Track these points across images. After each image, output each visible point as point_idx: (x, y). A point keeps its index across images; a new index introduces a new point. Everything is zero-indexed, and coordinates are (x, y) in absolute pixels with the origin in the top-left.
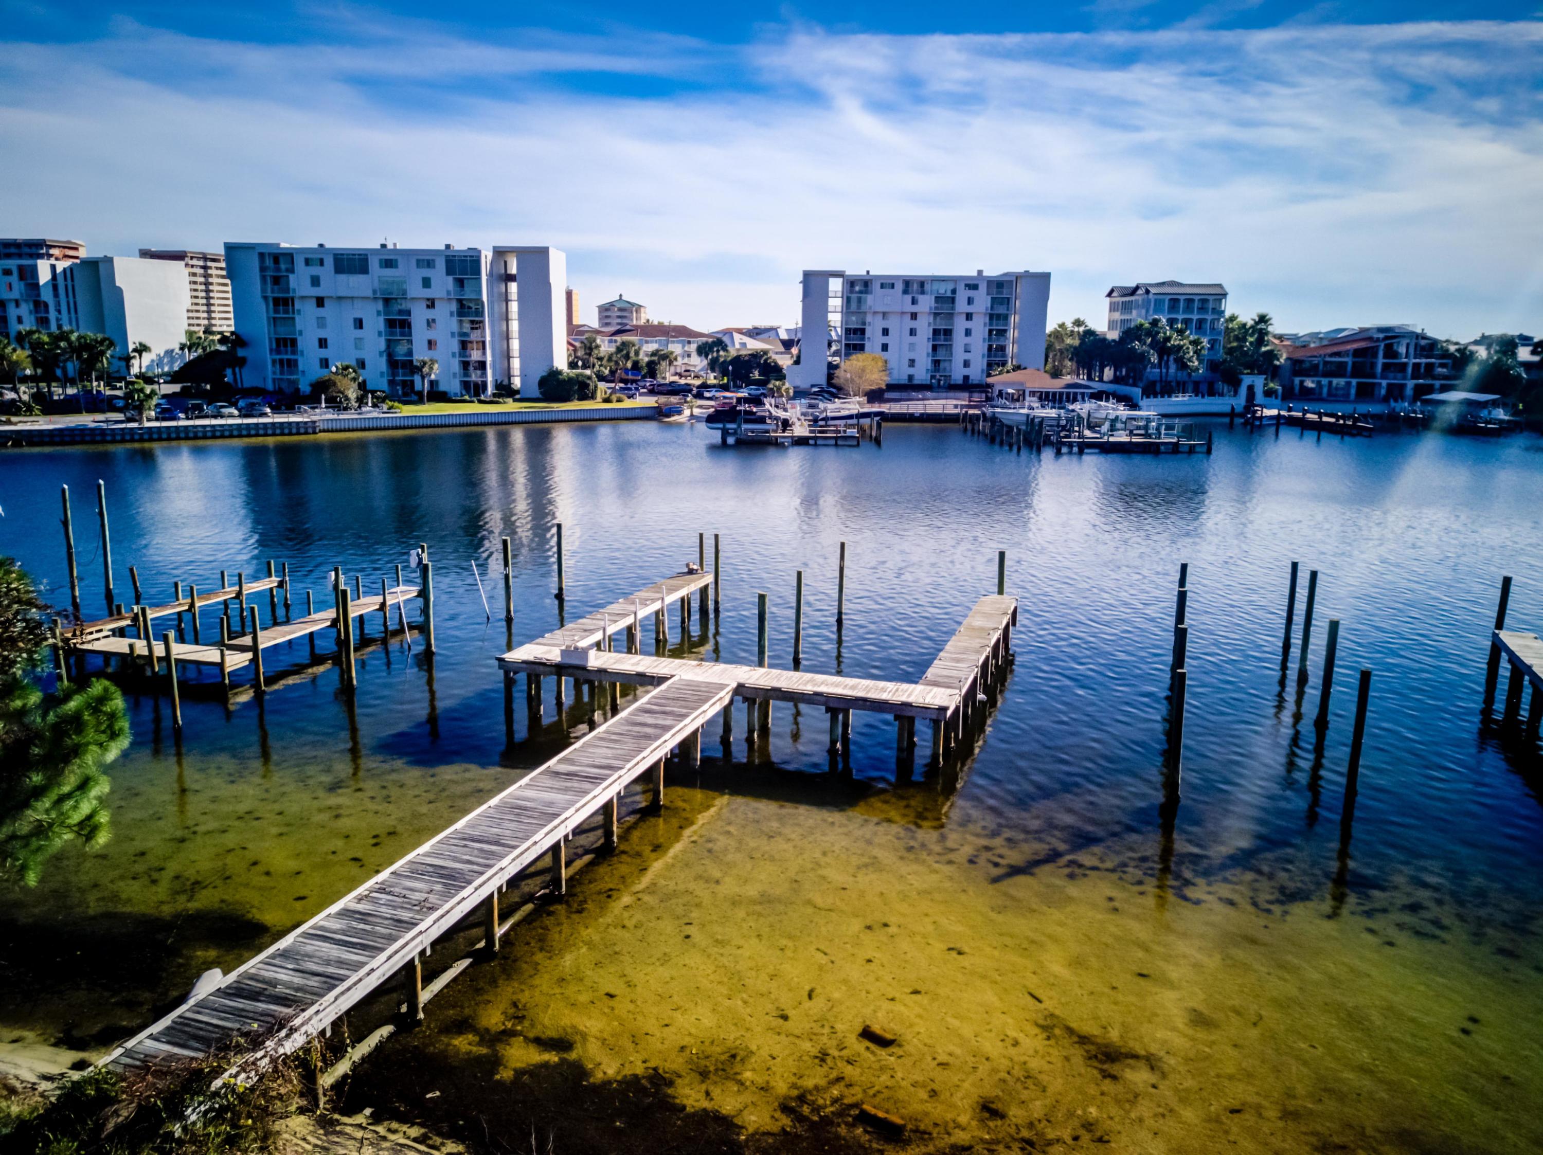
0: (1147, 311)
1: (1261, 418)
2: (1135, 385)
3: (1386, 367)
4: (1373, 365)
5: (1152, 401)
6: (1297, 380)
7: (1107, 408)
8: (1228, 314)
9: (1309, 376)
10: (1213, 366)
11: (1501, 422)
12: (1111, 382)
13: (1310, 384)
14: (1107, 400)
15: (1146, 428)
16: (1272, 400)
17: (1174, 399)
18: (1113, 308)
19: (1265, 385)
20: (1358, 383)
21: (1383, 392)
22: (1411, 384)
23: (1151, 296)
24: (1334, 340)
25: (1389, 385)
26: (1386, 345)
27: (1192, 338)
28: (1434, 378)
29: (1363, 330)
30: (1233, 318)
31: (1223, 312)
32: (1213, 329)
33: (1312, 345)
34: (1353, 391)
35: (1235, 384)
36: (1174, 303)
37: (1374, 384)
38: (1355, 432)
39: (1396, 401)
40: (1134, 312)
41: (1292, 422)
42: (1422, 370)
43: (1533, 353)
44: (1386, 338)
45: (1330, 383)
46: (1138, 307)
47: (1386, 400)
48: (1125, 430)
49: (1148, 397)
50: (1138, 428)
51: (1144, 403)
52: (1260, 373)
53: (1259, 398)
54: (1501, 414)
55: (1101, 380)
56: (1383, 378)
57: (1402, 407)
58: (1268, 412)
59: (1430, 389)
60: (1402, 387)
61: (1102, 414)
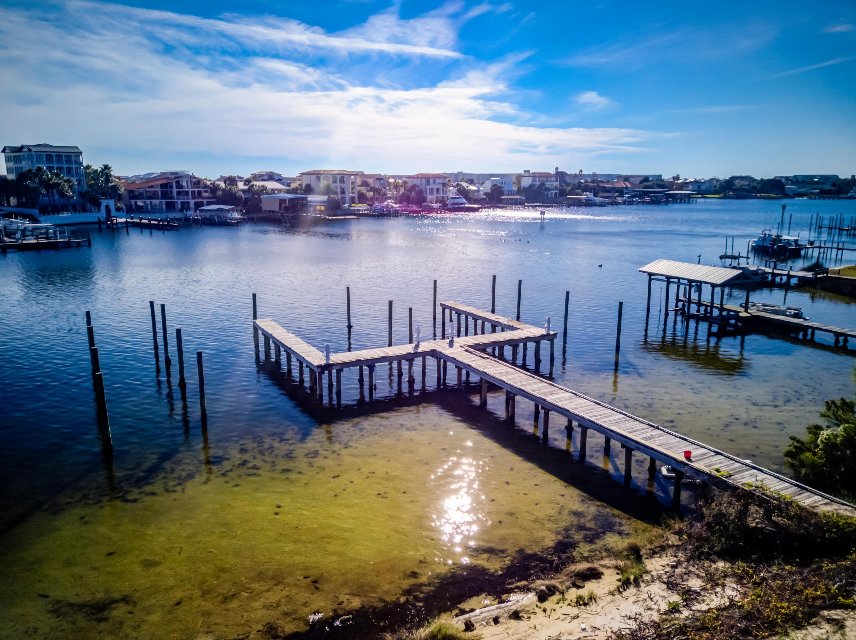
0: (32, 162)
1: (117, 224)
2: (33, 208)
3: (179, 193)
4: (171, 192)
5: (47, 217)
6: (133, 202)
7: (17, 223)
8: (85, 164)
9: (139, 199)
10: (82, 195)
11: (237, 219)
12: (16, 206)
13: (140, 203)
14: (16, 218)
15: (47, 233)
16: (121, 213)
17: (61, 215)
18: (8, 160)
19: (116, 205)
20: (166, 202)
21: (180, 206)
22: (192, 202)
23: (33, 153)
24: (148, 179)
25: (182, 203)
26: (176, 182)
27: (65, 178)
28: (203, 198)
29: (163, 174)
30: (88, 167)
31: (82, 163)
32: (77, 174)
33: (137, 182)
34: (164, 206)
35: (98, 205)
36: (49, 157)
37: (174, 202)
38: (169, 228)
39: (187, 211)
40: (24, 163)
41: (135, 225)
42: (196, 194)
43: (245, 184)
44: (176, 178)
45: (151, 202)
46: (24, 159)
47: (182, 210)
48: (32, 235)
49: (44, 215)
50: (41, 234)
51: (41, 218)
52: (111, 198)
53: (113, 213)
54: (236, 215)
55: (9, 205)
56: (178, 199)
57: (191, 214)
58: (120, 220)
59: (202, 204)
60: (188, 203)
61: (15, 227)
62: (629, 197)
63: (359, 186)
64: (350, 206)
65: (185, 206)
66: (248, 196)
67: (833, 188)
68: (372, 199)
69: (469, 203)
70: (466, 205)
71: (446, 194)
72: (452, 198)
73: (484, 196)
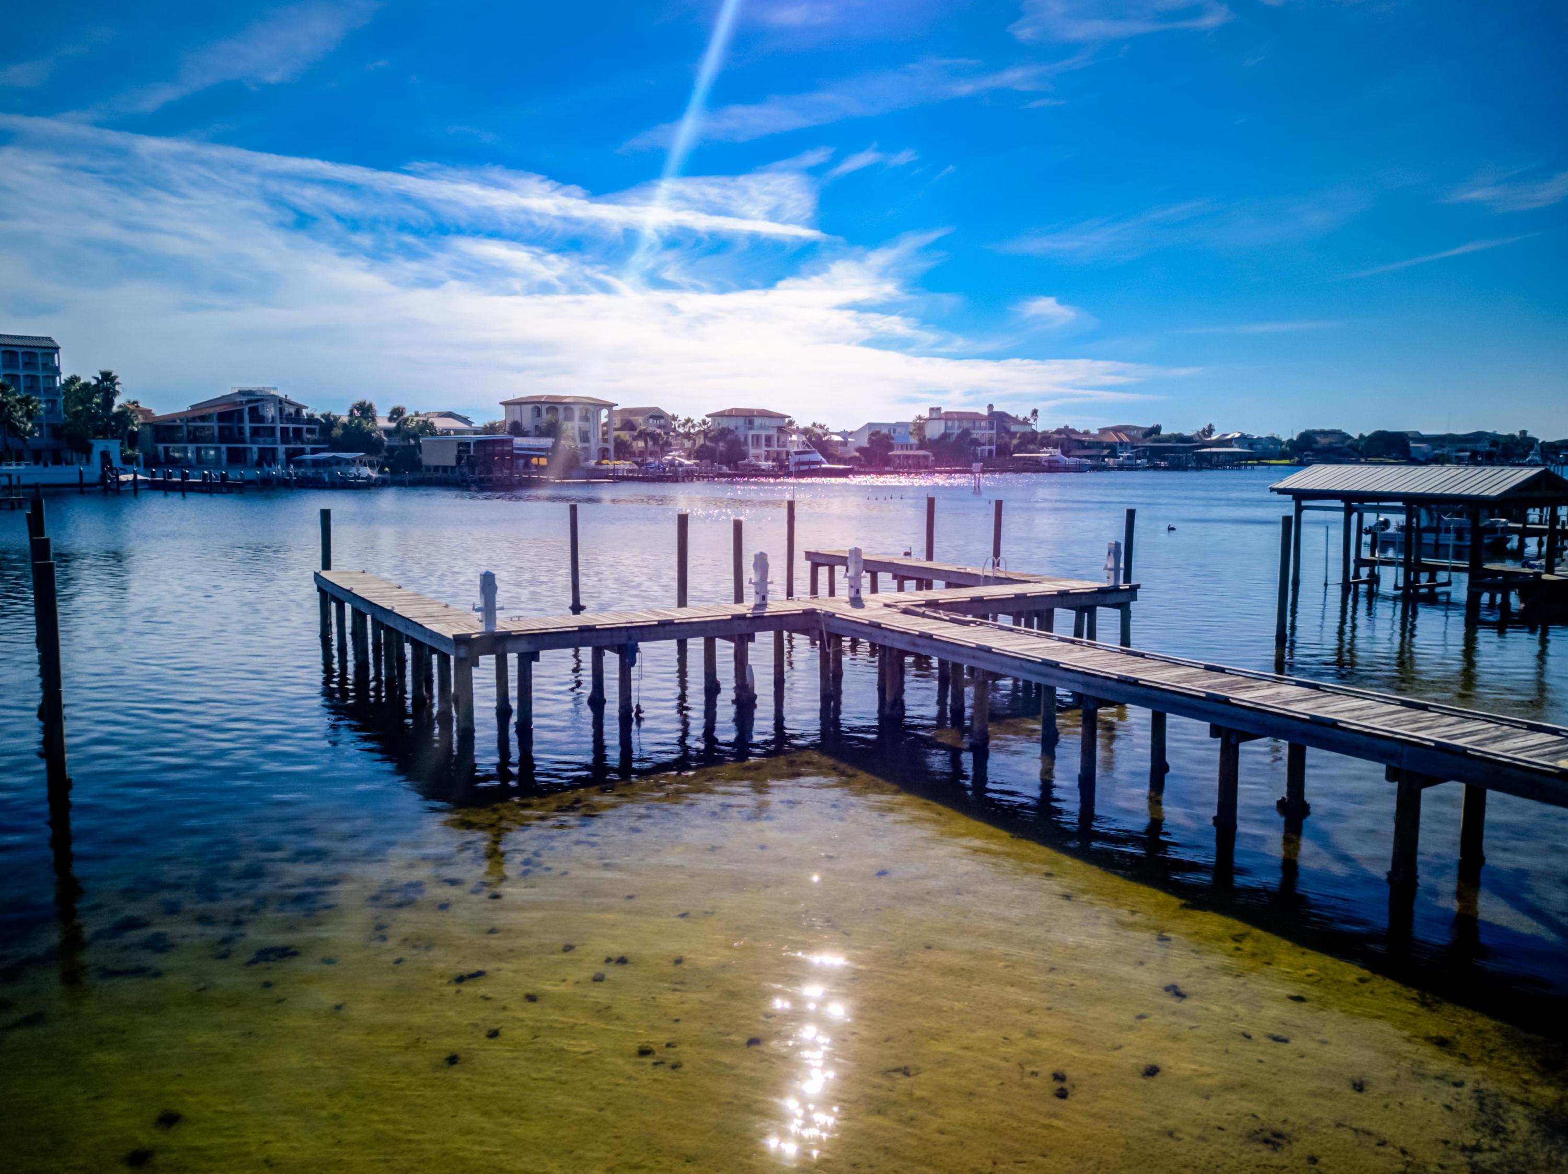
1: (120, 483)
3: (256, 431)
4: (240, 430)
6: (161, 447)
9: (177, 442)
13: (175, 450)
16: (130, 465)
19: (122, 452)
20: (228, 449)
21: (256, 457)
22: (281, 449)
25: (260, 450)
26: (253, 409)
28: (304, 442)
30: (71, 380)
34: (224, 457)
35: (88, 450)
37: (245, 449)
39: (270, 466)
42: (291, 435)
43: (391, 420)
44: (252, 401)
47: (259, 463)
54: (368, 471)
56: (253, 442)
57: (275, 470)
59: (300, 452)
60: (274, 451)
62: (1129, 458)
63: (616, 430)
64: (598, 463)
65: (267, 457)
66: (396, 441)
67: (1494, 449)
68: (641, 453)
69: (829, 463)
70: (823, 466)
71: (784, 446)
72: (797, 453)
73: (857, 454)
